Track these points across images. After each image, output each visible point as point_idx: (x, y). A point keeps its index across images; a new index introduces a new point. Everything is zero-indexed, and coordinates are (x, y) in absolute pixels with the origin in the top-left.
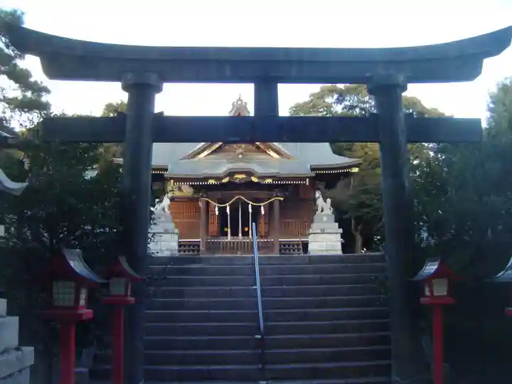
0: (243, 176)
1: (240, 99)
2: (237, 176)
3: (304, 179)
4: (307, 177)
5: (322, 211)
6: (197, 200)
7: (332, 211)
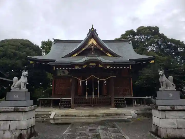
0: (94, 64)
1: (93, 28)
2: (91, 64)
3: (128, 65)
4: (130, 65)
5: (166, 87)
6: (70, 78)
7: (175, 87)
